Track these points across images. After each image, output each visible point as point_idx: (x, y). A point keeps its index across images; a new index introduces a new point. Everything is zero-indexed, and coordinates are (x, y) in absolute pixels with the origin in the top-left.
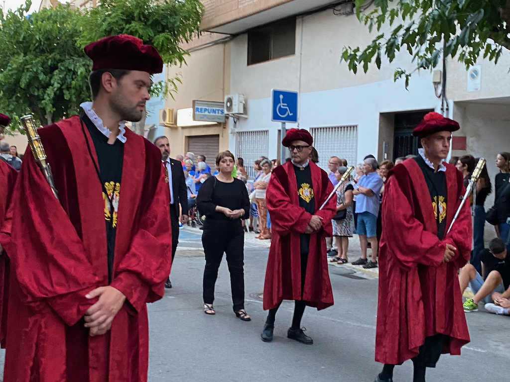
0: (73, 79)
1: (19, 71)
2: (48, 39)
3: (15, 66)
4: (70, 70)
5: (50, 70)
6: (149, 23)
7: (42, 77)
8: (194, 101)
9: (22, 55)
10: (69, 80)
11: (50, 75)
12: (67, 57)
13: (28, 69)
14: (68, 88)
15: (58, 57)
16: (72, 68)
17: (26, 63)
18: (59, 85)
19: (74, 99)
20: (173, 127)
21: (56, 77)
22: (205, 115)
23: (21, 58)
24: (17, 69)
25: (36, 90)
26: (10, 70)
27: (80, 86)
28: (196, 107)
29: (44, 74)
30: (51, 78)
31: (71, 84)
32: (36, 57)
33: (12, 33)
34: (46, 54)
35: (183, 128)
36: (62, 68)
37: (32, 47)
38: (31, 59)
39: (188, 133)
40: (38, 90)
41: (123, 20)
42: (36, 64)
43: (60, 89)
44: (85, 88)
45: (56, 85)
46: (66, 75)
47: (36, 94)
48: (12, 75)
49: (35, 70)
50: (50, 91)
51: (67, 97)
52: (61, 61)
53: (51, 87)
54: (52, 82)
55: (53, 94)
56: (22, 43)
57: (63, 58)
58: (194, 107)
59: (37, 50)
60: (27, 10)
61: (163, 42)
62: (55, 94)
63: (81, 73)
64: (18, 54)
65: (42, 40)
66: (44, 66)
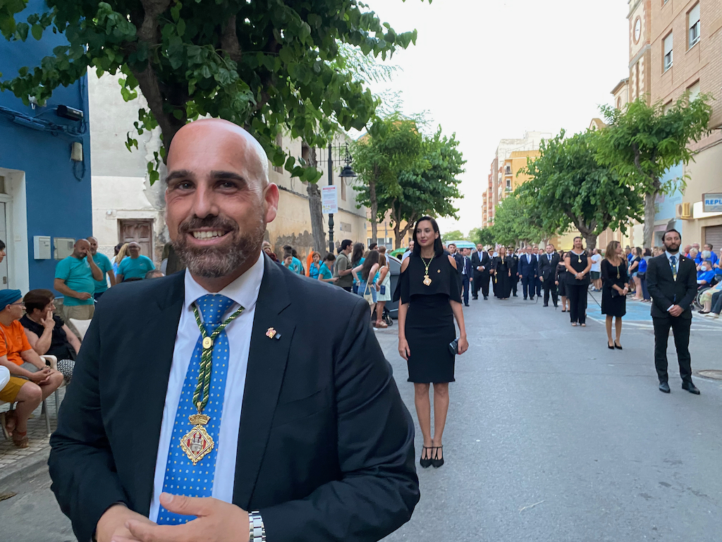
0: (598, 187)
1: (555, 186)
2: (576, 158)
3: (551, 183)
4: (596, 180)
5: (578, 183)
6: (654, 132)
7: (572, 188)
8: (703, 195)
9: (558, 173)
10: (594, 189)
11: (579, 186)
12: (593, 170)
13: (561, 184)
14: (594, 195)
15: (586, 171)
16: (596, 178)
17: (559, 179)
18: (586, 194)
19: (599, 203)
20: (690, 220)
21: (583, 187)
22: (716, 207)
23: (556, 176)
24: (553, 184)
25: (568, 199)
26: (547, 187)
27: (603, 192)
28: (705, 200)
29: (574, 185)
30: (580, 188)
31: (596, 191)
32: (568, 173)
33: (550, 157)
34: (576, 170)
35: (699, 219)
36: (589, 179)
37: (565, 167)
38: (564, 176)
39: (704, 224)
40: (570, 198)
41: (629, 134)
42: (567, 180)
43: (587, 196)
44: (608, 194)
45: (584, 194)
46: (592, 184)
47: (568, 202)
48: (549, 190)
49: (566, 184)
50: (578, 199)
51: (593, 202)
52: (587, 174)
53: (579, 196)
54: (580, 191)
55: (581, 201)
56: (557, 164)
57: (589, 171)
58: (703, 201)
59: (569, 168)
60: (561, 138)
61: (666, 147)
62: (583, 200)
63: (604, 181)
64: (555, 173)
65: (572, 159)
66: (575, 180)
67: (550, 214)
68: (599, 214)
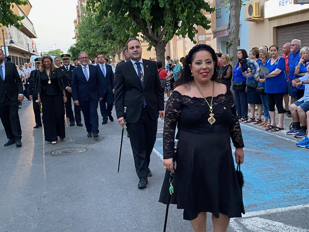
19: (168, 7)
20: (260, 20)
25: (136, 3)
35: (270, 19)
39: (276, 24)
47: (137, 6)
51: (161, 5)
55: (150, 4)
67: (119, 20)
68: (168, 19)
